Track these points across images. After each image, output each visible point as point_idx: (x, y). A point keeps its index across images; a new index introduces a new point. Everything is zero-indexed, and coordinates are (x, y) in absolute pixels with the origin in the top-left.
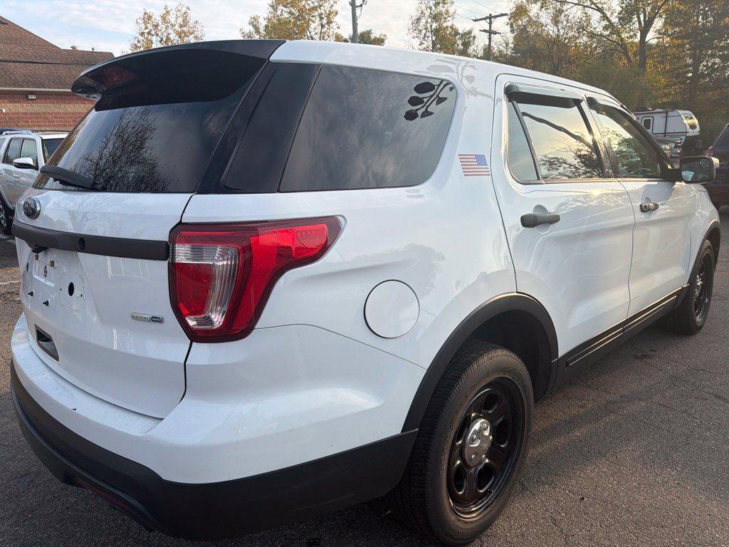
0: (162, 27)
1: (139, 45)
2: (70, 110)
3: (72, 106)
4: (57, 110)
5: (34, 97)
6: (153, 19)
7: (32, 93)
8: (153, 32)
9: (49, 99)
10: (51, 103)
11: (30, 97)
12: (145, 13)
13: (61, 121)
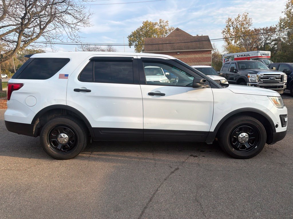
0: (235, 23)
1: (225, 31)
2: (189, 57)
3: (190, 55)
4: (185, 57)
5: (179, 53)
6: (232, 20)
7: (178, 52)
8: (231, 25)
9: (183, 53)
10: (184, 55)
11: (178, 53)
12: (229, 18)
13: (186, 61)
